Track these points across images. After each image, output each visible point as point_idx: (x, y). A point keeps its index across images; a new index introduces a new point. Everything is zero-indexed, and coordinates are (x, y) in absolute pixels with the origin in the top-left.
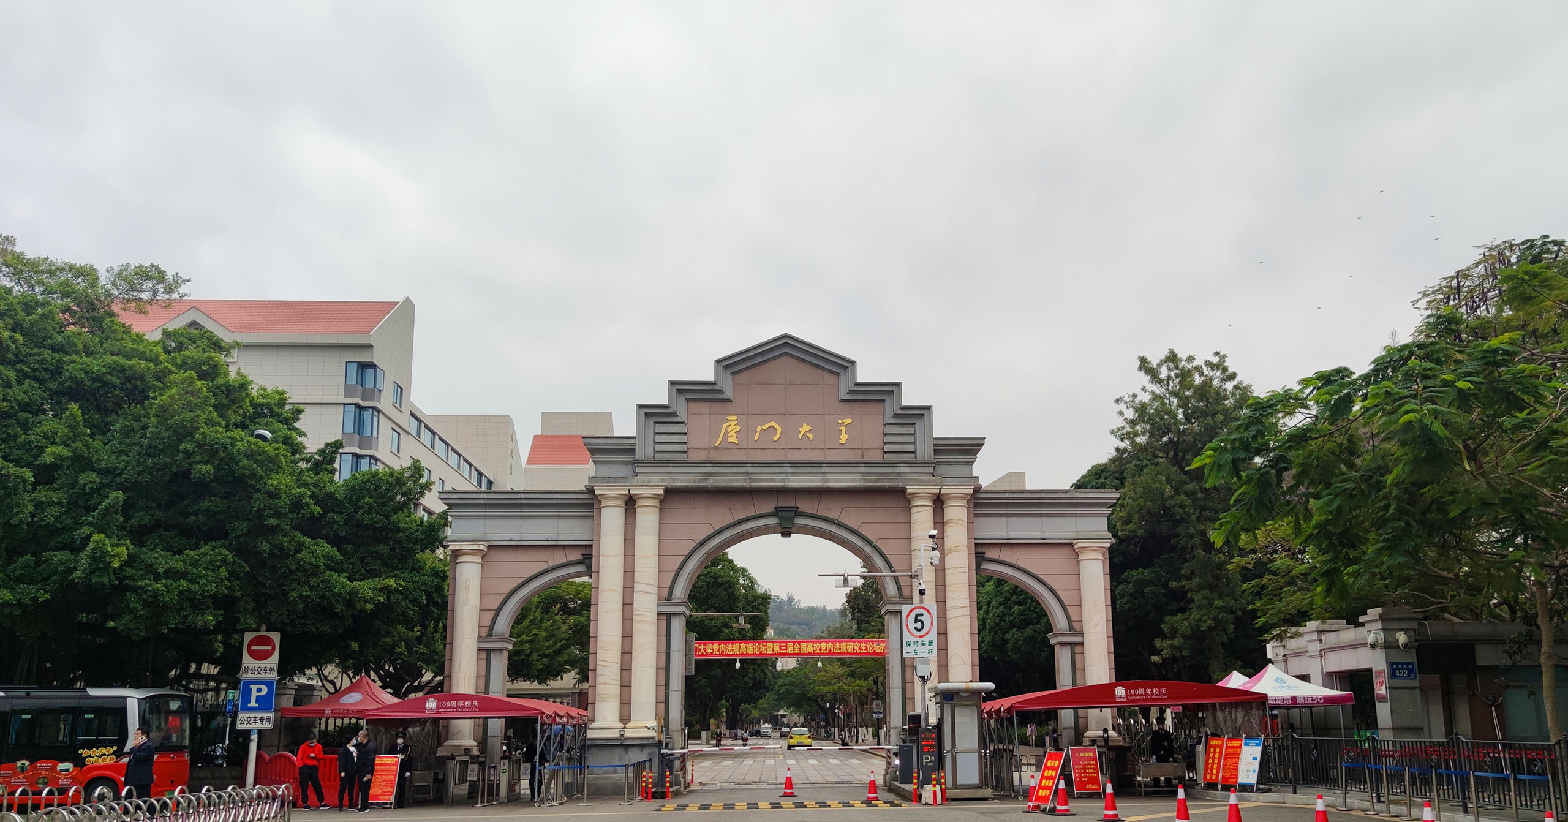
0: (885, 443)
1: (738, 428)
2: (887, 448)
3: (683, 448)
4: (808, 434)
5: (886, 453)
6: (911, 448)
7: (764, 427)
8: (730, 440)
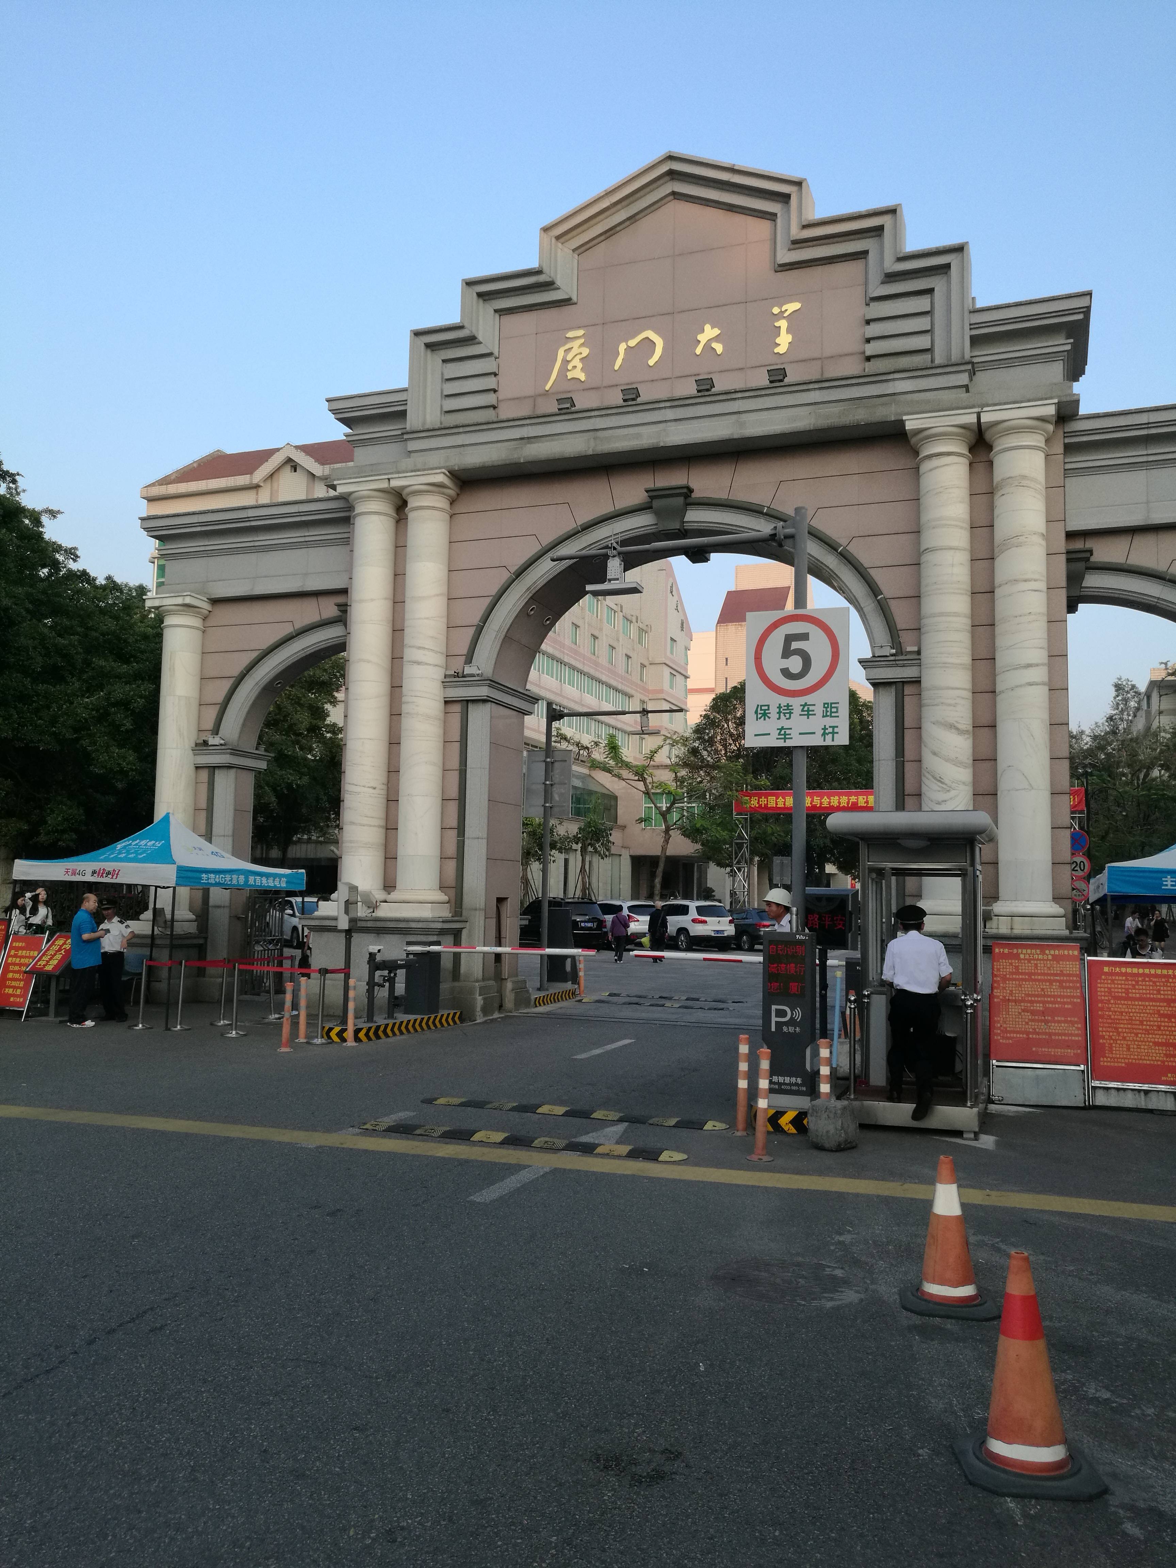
0: (868, 341)
1: (585, 351)
2: (871, 349)
3: (490, 399)
4: (714, 345)
5: (868, 359)
6: (922, 342)
7: (632, 343)
8: (570, 375)
